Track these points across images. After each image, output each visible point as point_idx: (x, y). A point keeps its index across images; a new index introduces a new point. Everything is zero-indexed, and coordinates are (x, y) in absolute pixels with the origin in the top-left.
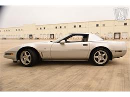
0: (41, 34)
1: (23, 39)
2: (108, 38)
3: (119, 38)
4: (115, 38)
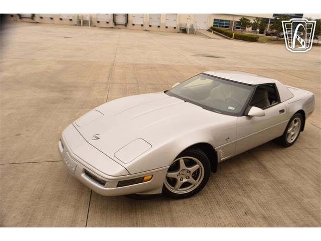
2: (98, 22)
3: (126, 25)
4: (115, 24)
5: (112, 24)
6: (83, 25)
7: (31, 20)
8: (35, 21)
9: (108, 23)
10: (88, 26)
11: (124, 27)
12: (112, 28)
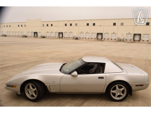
0: (48, 32)
1: (26, 37)
2: (126, 40)
3: (139, 41)
4: (134, 41)
5: (132, 41)
6: (119, 41)
7: (101, 40)
8: (102, 40)
9: (131, 40)
10: (121, 41)
11: (138, 42)
12: (132, 42)
